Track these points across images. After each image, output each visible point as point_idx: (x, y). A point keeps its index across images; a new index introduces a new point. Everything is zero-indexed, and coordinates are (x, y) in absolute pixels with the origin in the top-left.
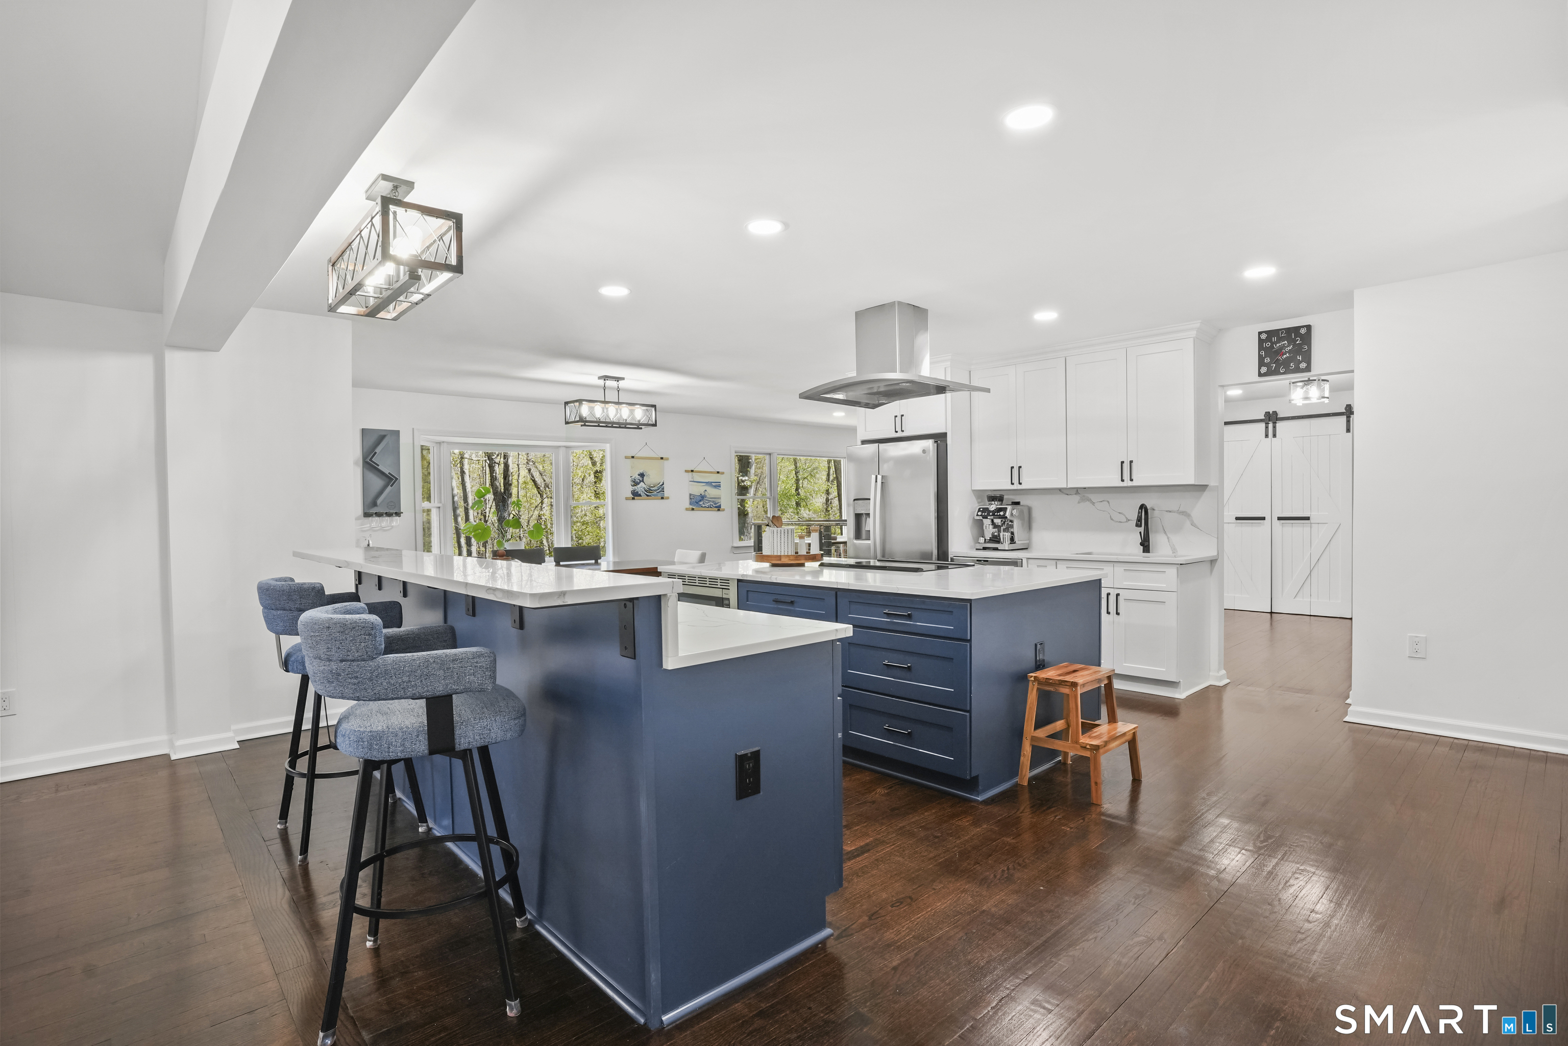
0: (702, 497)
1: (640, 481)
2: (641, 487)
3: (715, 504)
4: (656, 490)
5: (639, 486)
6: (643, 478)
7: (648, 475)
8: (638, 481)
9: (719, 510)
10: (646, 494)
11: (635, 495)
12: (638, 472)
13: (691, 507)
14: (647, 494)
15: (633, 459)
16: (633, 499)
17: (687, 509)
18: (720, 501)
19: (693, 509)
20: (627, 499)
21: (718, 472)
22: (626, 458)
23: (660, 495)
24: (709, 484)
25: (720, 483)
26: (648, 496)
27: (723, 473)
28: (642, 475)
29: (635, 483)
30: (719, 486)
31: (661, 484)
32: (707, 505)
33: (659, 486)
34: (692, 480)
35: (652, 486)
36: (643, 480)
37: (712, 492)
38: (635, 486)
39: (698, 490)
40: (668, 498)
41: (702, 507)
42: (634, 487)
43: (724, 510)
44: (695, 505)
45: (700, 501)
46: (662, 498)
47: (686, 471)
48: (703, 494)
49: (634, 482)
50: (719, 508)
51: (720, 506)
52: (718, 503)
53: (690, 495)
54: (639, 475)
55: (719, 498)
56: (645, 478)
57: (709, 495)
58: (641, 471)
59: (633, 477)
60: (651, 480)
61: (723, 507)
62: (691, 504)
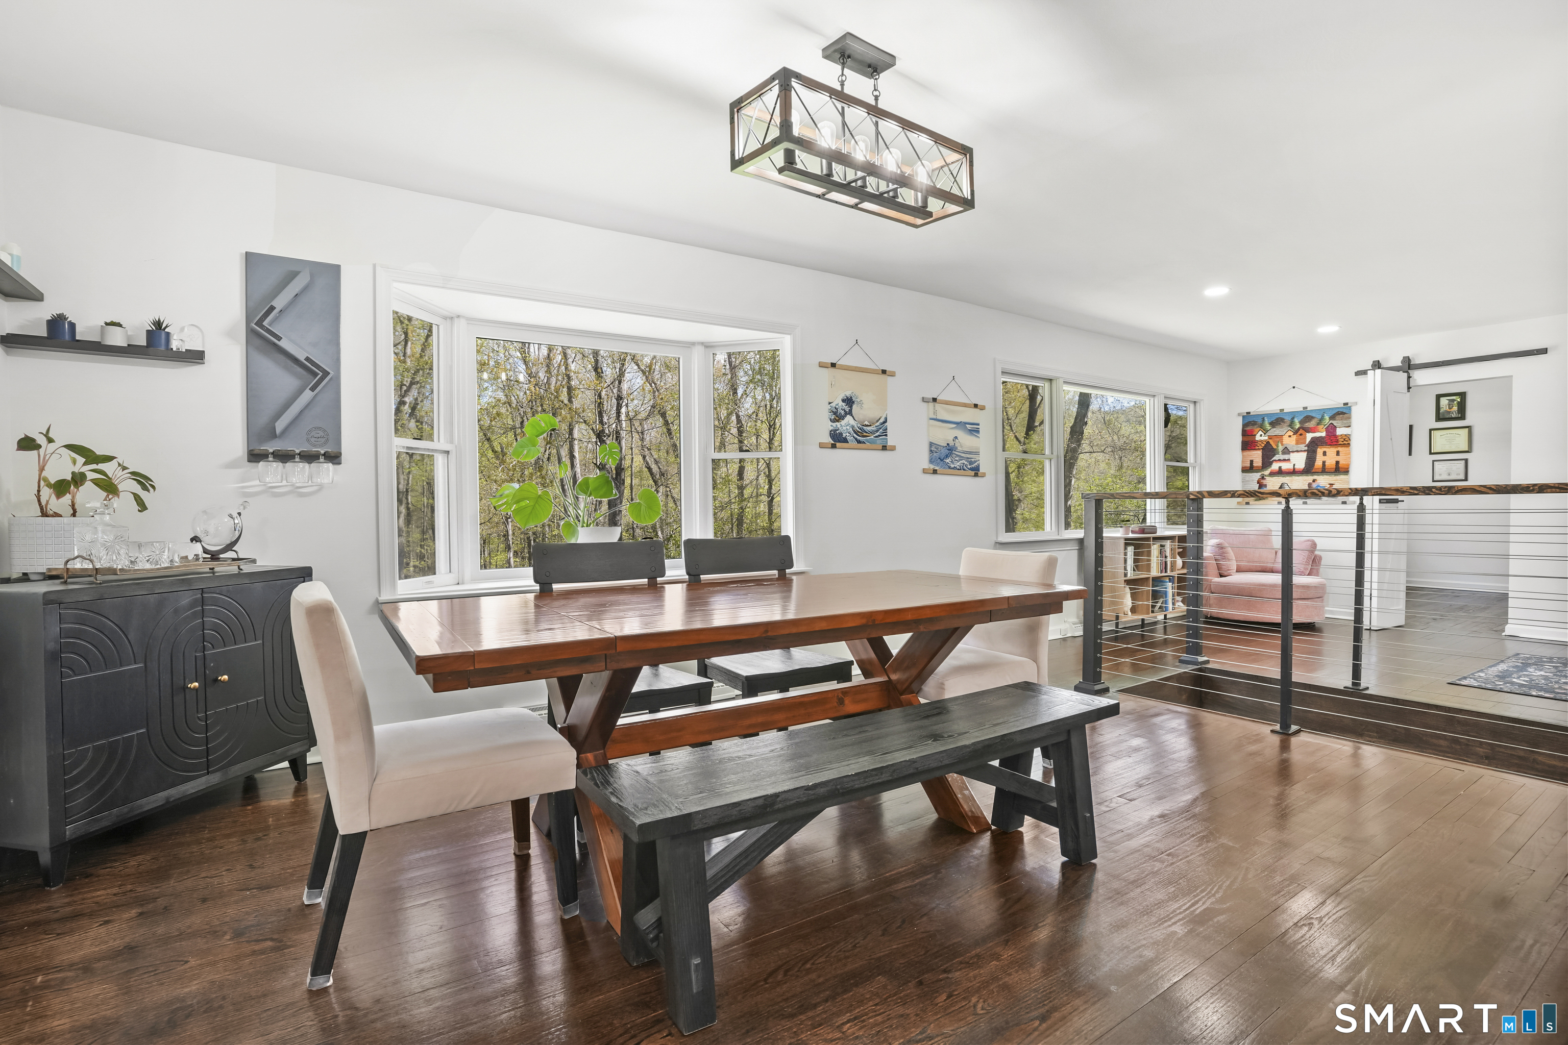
0: (951, 449)
1: (846, 414)
2: (846, 425)
3: (971, 463)
4: (873, 432)
5: (843, 422)
6: (851, 407)
7: (861, 403)
8: (843, 412)
9: (976, 475)
10: (856, 439)
11: (837, 439)
12: (842, 396)
13: (932, 467)
14: (858, 438)
15: (833, 369)
16: (834, 446)
17: (925, 471)
18: (977, 459)
19: (935, 472)
20: (822, 446)
21: (976, 406)
22: (822, 365)
23: (879, 441)
24: (960, 425)
25: (978, 425)
26: (859, 442)
27: (983, 408)
28: (849, 401)
29: (837, 417)
30: (977, 431)
31: (882, 420)
32: (957, 464)
33: (878, 424)
34: (935, 417)
35: (866, 423)
36: (851, 411)
37: (966, 441)
38: (838, 421)
39: (944, 435)
40: (893, 448)
41: (950, 467)
42: (834, 424)
43: (984, 475)
44: (938, 465)
45: (947, 456)
46: (884, 448)
47: (924, 400)
48: (952, 444)
49: (835, 413)
50: (976, 472)
51: (977, 468)
52: (975, 462)
53: (931, 444)
54: (843, 401)
55: (977, 453)
56: (854, 407)
57: (961, 446)
58: (848, 394)
59: (833, 405)
60: (865, 411)
61: (982, 470)
62: (931, 461)
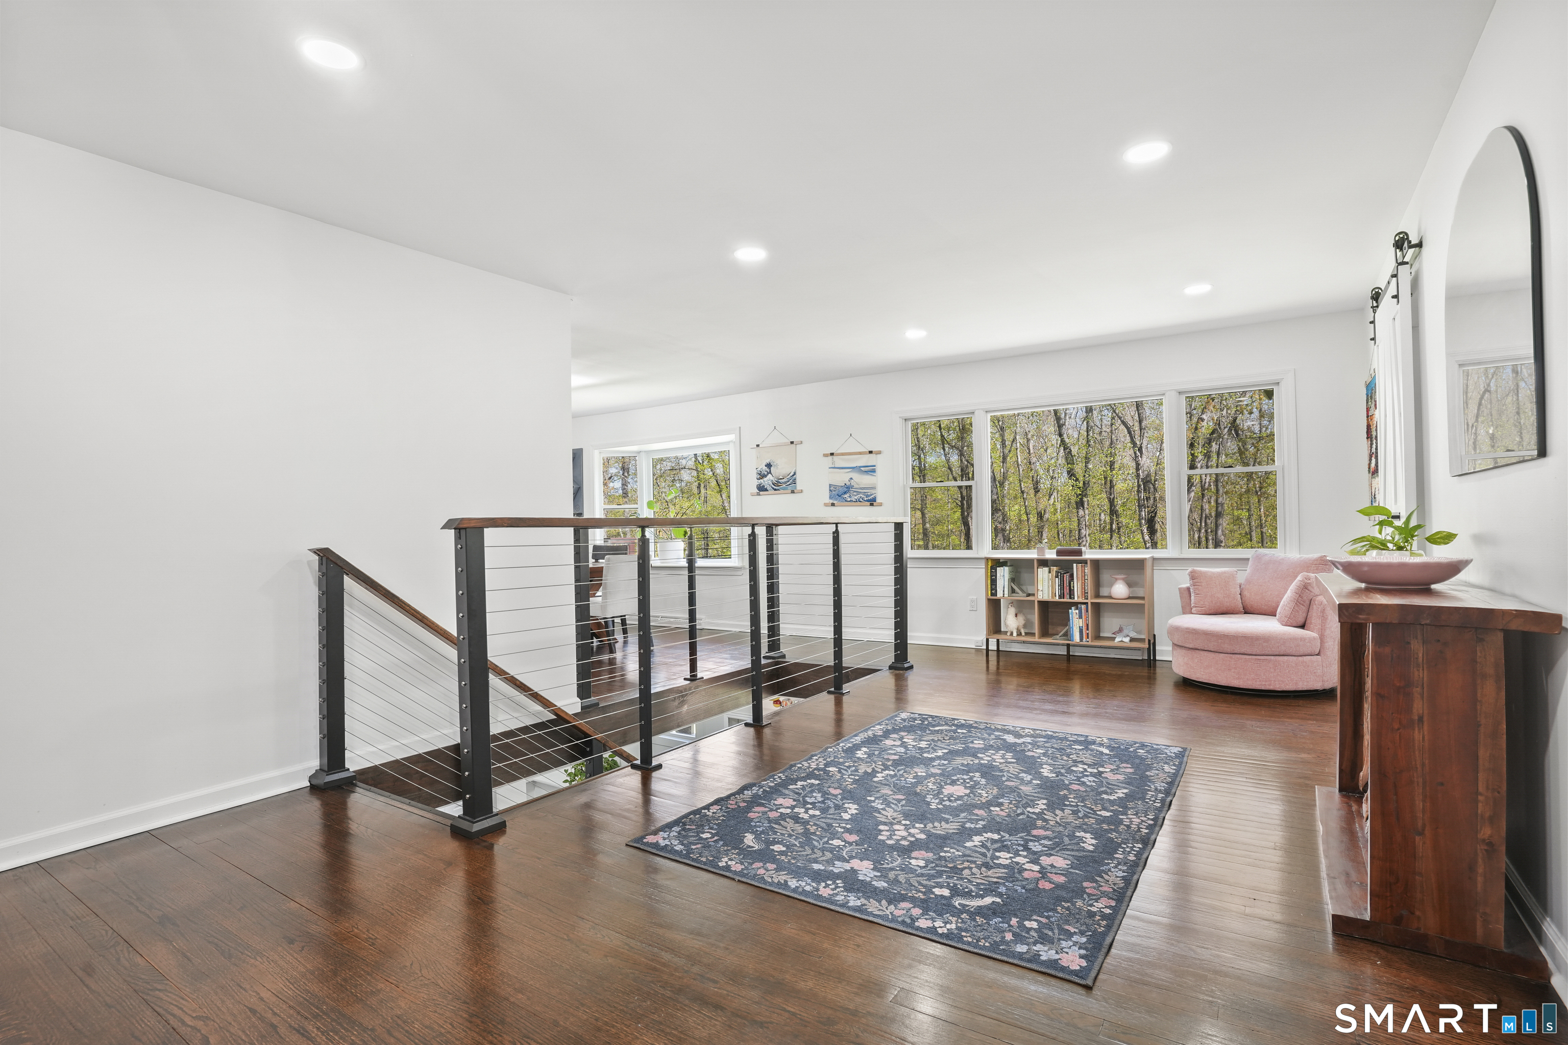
0: (848, 488)
1: (768, 473)
2: (768, 481)
3: (867, 496)
4: (785, 483)
5: (765, 479)
6: (770, 469)
7: (777, 466)
8: (766, 473)
9: (872, 505)
10: (773, 488)
11: (761, 488)
12: (765, 463)
13: (831, 501)
14: (775, 487)
15: (758, 449)
16: (758, 494)
17: (826, 505)
18: (874, 492)
19: (833, 505)
20: (752, 494)
21: (871, 452)
22: (750, 448)
23: (790, 488)
24: (857, 469)
25: (875, 466)
26: (775, 490)
27: (879, 453)
28: (769, 466)
29: (762, 476)
30: (874, 471)
31: (791, 475)
32: (854, 498)
33: (789, 477)
34: (833, 466)
35: (781, 477)
36: (770, 471)
37: (862, 480)
38: (761, 479)
39: (841, 478)
40: (800, 492)
41: (846, 501)
42: (759, 481)
43: (880, 505)
44: (836, 500)
45: (845, 493)
46: (793, 492)
47: (825, 455)
48: (848, 483)
49: (760, 474)
50: (872, 502)
51: (874, 500)
52: (871, 495)
53: (830, 486)
54: (766, 466)
55: (874, 488)
56: (772, 468)
57: (858, 484)
58: (768, 461)
59: (759, 469)
60: (781, 470)
61: (878, 501)
62: (831, 498)
